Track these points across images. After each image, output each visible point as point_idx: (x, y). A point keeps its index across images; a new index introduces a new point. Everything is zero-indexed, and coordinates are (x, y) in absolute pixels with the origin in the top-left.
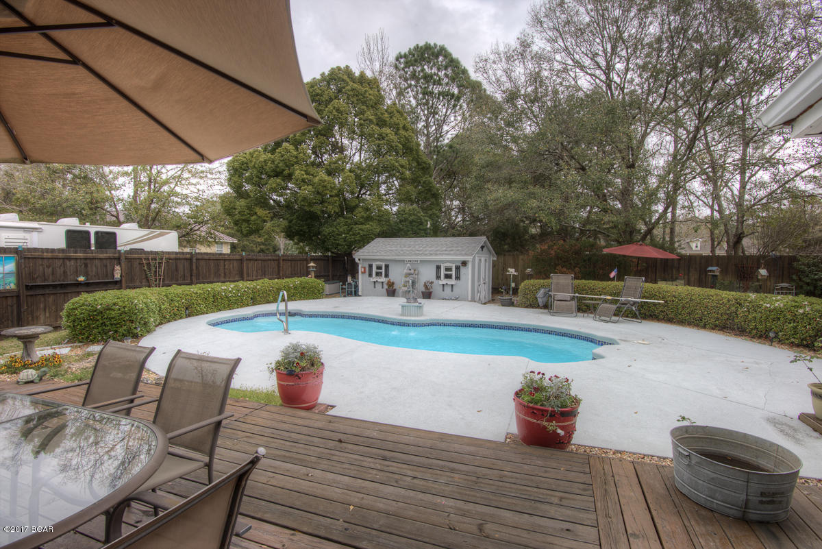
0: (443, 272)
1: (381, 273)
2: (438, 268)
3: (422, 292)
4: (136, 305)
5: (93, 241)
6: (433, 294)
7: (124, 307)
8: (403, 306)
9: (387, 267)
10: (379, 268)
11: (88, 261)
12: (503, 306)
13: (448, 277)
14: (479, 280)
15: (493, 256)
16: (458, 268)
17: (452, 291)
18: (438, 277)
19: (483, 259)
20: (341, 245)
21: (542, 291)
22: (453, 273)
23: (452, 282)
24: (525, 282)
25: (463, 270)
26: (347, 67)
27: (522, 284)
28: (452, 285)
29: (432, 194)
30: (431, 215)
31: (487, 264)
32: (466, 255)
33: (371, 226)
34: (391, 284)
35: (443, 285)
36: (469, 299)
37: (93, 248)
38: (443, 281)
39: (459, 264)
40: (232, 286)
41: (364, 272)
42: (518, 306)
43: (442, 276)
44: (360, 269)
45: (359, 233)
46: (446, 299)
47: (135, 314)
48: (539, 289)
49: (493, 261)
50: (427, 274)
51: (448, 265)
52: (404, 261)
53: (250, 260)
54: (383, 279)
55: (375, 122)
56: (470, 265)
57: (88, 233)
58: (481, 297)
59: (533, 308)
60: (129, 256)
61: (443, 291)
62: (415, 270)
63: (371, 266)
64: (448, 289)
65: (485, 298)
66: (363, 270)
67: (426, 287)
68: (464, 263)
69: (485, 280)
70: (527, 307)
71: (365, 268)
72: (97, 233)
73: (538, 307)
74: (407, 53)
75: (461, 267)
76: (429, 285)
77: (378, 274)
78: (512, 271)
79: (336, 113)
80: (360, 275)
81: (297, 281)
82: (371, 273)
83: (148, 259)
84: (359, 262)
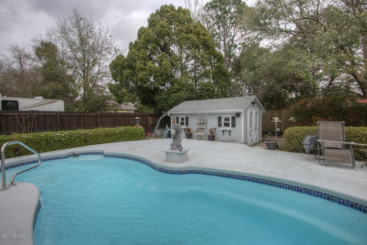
0: (223, 121)
1: (184, 123)
2: (220, 118)
3: (208, 136)
6: (216, 136)
8: (167, 153)
9: (187, 118)
10: (183, 119)
12: (269, 149)
13: (227, 125)
14: (251, 126)
15: (263, 110)
16: (233, 118)
17: (230, 135)
18: (220, 125)
19: (254, 112)
20: (165, 107)
21: (308, 137)
22: (230, 122)
23: (229, 128)
24: (289, 129)
25: (237, 120)
26: (171, 5)
27: (287, 131)
28: (230, 131)
29: (222, 73)
30: (221, 86)
31: (258, 115)
32: (239, 108)
33: (181, 93)
34: (189, 130)
35: (223, 131)
36: (243, 142)
38: (223, 128)
39: (234, 115)
42: (283, 150)
43: (223, 124)
44: (172, 121)
45: (174, 99)
46: (224, 141)
48: (304, 135)
49: (263, 113)
50: (212, 123)
51: (226, 116)
52: (197, 114)
53: (104, 116)
54: (184, 127)
55: (185, 31)
56: (242, 116)
58: (253, 139)
59: (297, 152)
61: (223, 135)
62: (203, 121)
63: (178, 118)
64: (227, 134)
65: (256, 139)
67: (211, 132)
68: (238, 115)
69: (256, 126)
70: (291, 151)
71: (174, 120)
73: (303, 151)
74: (212, 2)
75: (236, 117)
76: (213, 131)
77: (182, 124)
78: (276, 120)
79: (161, 28)
80: (172, 125)
81: (122, 129)
82: (178, 122)
83: (21, 116)
84: (170, 116)
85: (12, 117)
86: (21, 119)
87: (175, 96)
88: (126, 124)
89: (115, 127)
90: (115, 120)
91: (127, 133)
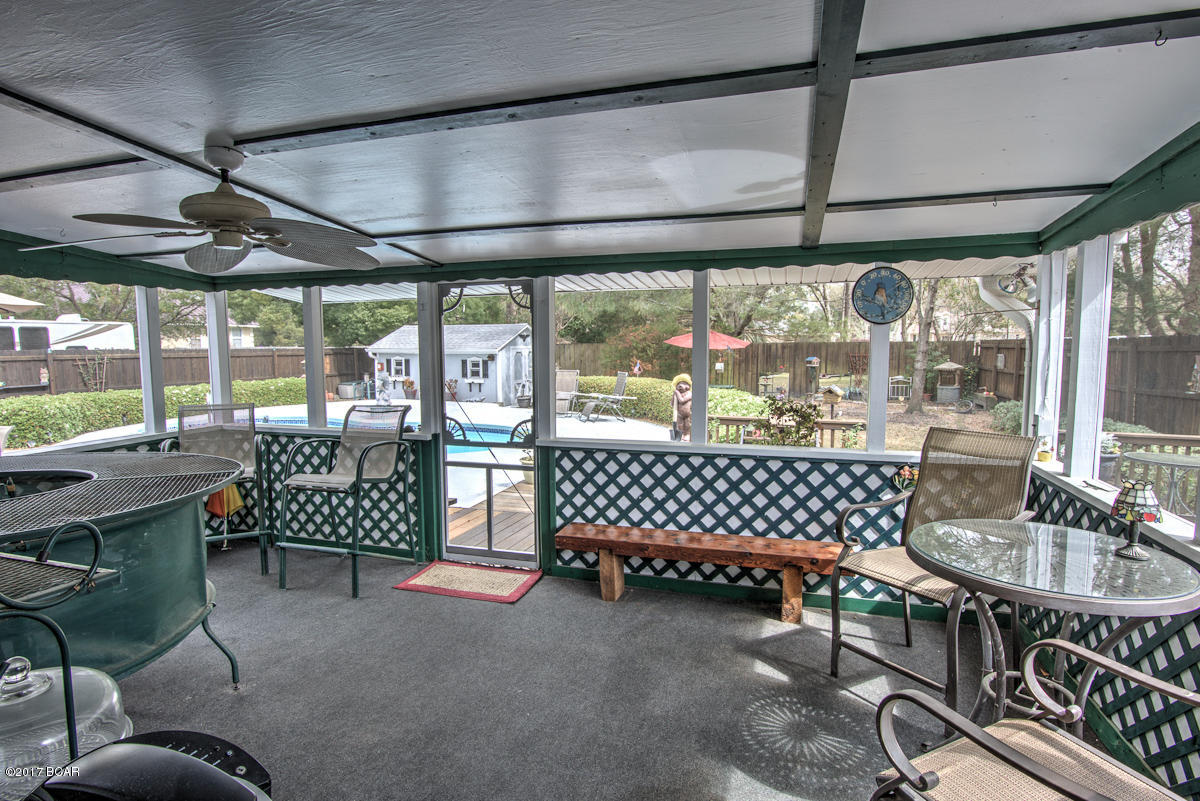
0: (469, 367)
1: (401, 370)
2: (464, 363)
4: (46, 410)
5: (17, 339)
6: (458, 395)
7: (33, 412)
9: (408, 362)
10: (399, 364)
11: (7, 364)
13: (475, 374)
14: (518, 378)
16: (485, 363)
17: (480, 391)
18: (464, 375)
19: (525, 352)
22: (481, 369)
23: (479, 380)
25: (492, 366)
28: (480, 384)
32: (493, 347)
34: (412, 385)
35: (470, 384)
36: (501, 400)
37: (18, 348)
38: (470, 379)
39: (486, 358)
40: (187, 390)
41: (381, 370)
43: (469, 373)
44: (377, 366)
46: (471, 401)
47: (45, 419)
50: (452, 371)
54: (402, 378)
56: (499, 360)
57: (10, 330)
60: (59, 357)
61: (470, 391)
63: (389, 362)
64: (475, 389)
66: (379, 367)
67: (450, 387)
68: (492, 357)
69: (528, 377)
71: (382, 364)
72: (22, 330)
75: (489, 361)
76: (453, 385)
77: (398, 372)
80: (377, 373)
81: (281, 382)
82: (389, 370)
83: (84, 360)
84: (373, 357)
85: (70, 362)
86: (85, 366)
87: (383, 315)
88: (274, 373)
89: (251, 380)
90: (252, 365)
91: (291, 390)
